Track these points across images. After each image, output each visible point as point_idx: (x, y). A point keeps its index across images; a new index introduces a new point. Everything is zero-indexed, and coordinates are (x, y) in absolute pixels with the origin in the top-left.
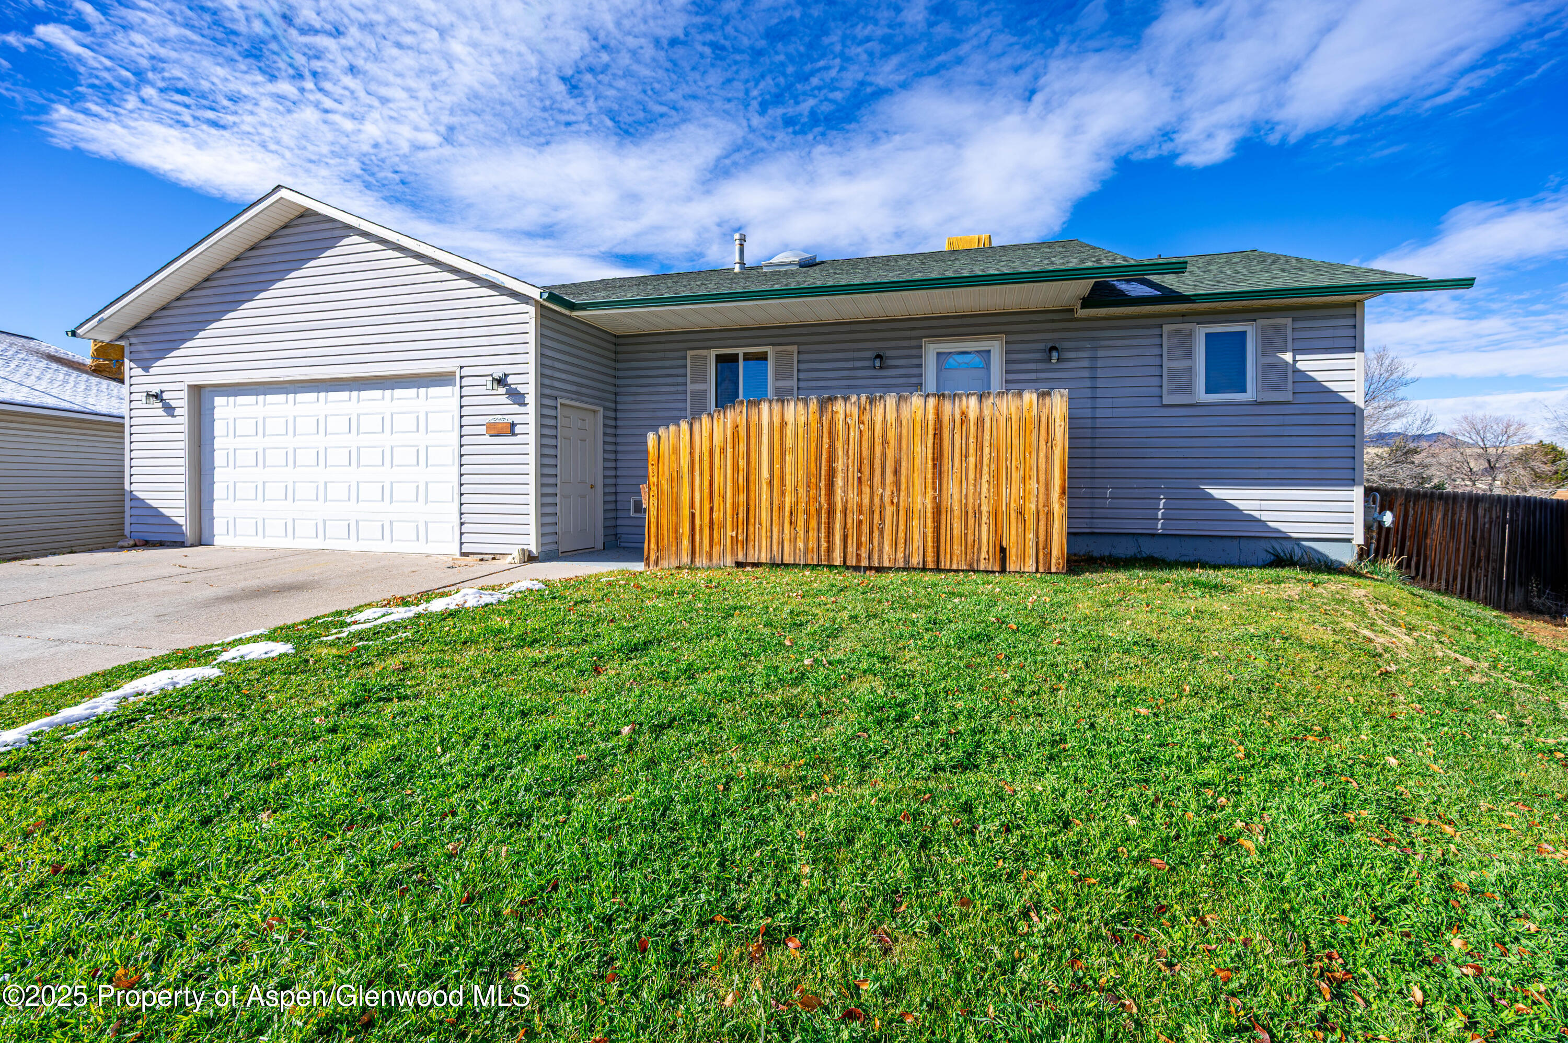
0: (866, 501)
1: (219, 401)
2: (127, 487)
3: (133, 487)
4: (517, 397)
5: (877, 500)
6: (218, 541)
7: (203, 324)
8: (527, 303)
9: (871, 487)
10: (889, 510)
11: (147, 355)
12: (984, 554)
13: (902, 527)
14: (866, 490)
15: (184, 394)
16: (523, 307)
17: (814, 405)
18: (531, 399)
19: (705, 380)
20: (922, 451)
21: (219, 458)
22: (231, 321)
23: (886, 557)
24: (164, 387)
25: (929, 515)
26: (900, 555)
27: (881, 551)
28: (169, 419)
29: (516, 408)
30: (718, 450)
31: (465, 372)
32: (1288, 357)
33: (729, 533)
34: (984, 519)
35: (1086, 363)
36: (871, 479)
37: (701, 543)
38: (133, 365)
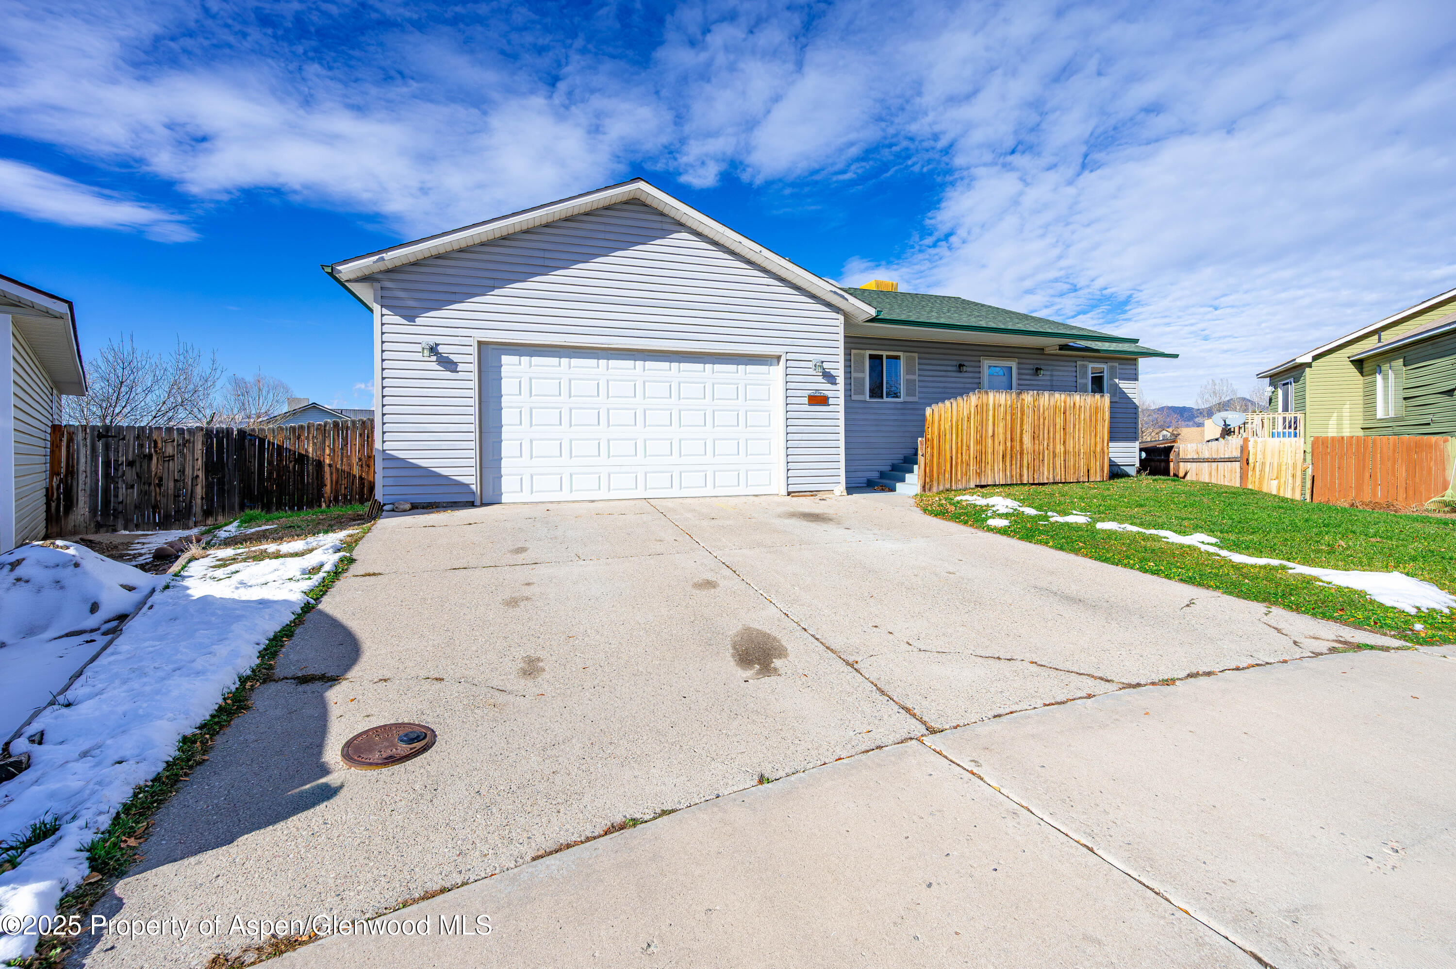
0: (1037, 449)
1: (505, 359)
2: (378, 445)
3: (387, 446)
4: (829, 378)
5: (1041, 448)
6: (504, 499)
7: (503, 283)
8: (838, 313)
9: (1039, 440)
10: (1046, 452)
11: (412, 303)
12: (1082, 474)
13: (1051, 462)
14: (1037, 442)
15: (474, 350)
16: (834, 315)
17: (1014, 395)
18: (841, 380)
19: (863, 372)
20: (1059, 421)
21: (508, 416)
22: (537, 284)
23: (1045, 477)
24: (438, 340)
25: (1062, 455)
26: (1051, 476)
27: (1043, 474)
28: (448, 375)
29: (829, 386)
30: (966, 419)
31: (790, 356)
32: (1117, 381)
33: (971, 468)
34: (1082, 456)
35: (1048, 378)
36: (1038, 437)
37: (956, 474)
38: (385, 311)
